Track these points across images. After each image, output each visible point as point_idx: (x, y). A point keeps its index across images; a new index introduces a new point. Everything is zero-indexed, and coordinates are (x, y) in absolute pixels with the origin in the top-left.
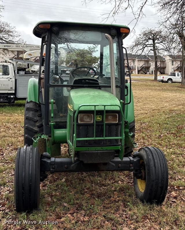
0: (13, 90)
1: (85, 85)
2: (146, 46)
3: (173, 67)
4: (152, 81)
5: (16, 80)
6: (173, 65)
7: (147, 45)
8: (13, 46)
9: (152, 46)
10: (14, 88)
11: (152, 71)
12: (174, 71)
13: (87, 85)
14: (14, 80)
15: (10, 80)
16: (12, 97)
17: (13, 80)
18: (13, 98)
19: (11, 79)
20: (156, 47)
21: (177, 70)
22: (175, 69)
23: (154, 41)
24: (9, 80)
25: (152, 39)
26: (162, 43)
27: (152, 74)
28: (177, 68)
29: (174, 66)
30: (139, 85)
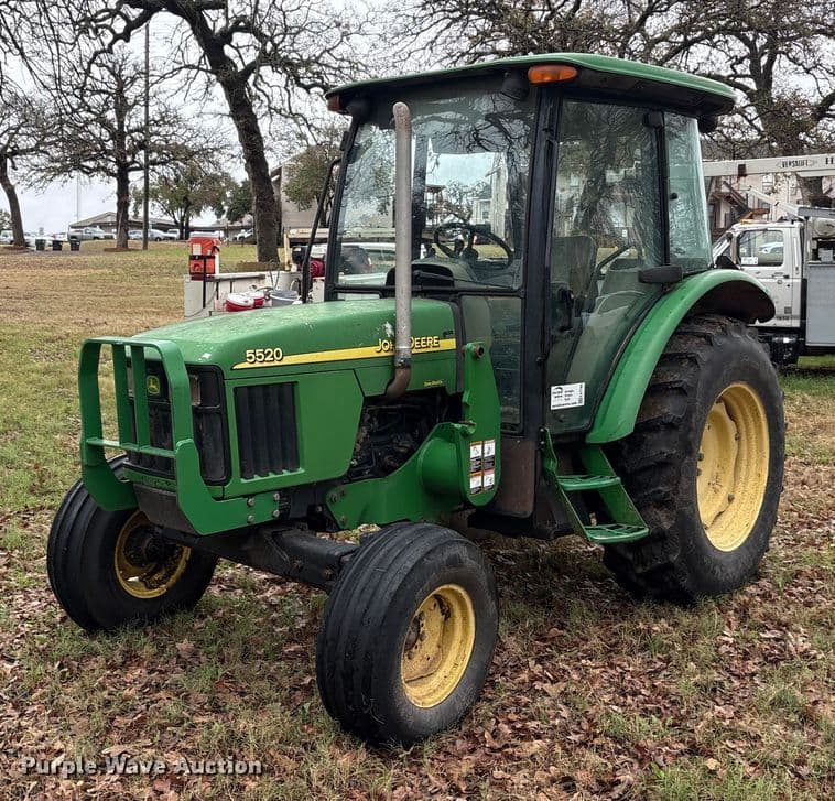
0: (795, 317)
5: (804, 282)
8: (815, 162)
10: (796, 311)
14: (800, 281)
15: (784, 281)
16: (786, 340)
17: (795, 281)
18: (788, 345)
19: (787, 277)
24: (779, 283)
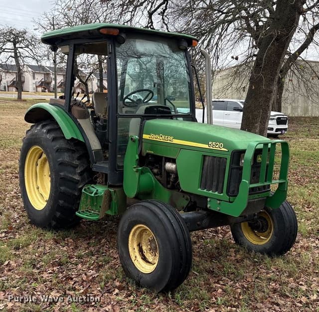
1: (157, 115)
2: (3, 51)
3: (34, 81)
4: (15, 100)
6: (34, 78)
7: (4, 49)
9: (13, 51)
11: (5, 87)
12: (37, 87)
13: (160, 115)
20: (19, 53)
21: (41, 86)
22: (38, 85)
23: (15, 45)
25: (12, 42)
26: (28, 48)
27: (5, 91)
28: (40, 83)
29: (36, 80)
30: (9, 107)
